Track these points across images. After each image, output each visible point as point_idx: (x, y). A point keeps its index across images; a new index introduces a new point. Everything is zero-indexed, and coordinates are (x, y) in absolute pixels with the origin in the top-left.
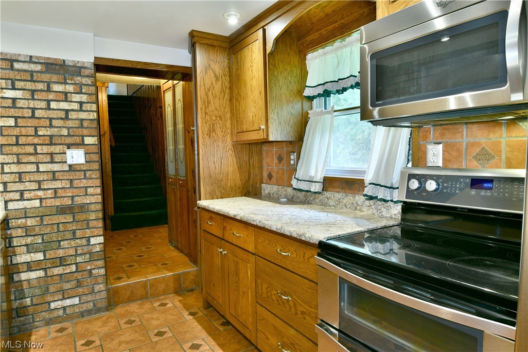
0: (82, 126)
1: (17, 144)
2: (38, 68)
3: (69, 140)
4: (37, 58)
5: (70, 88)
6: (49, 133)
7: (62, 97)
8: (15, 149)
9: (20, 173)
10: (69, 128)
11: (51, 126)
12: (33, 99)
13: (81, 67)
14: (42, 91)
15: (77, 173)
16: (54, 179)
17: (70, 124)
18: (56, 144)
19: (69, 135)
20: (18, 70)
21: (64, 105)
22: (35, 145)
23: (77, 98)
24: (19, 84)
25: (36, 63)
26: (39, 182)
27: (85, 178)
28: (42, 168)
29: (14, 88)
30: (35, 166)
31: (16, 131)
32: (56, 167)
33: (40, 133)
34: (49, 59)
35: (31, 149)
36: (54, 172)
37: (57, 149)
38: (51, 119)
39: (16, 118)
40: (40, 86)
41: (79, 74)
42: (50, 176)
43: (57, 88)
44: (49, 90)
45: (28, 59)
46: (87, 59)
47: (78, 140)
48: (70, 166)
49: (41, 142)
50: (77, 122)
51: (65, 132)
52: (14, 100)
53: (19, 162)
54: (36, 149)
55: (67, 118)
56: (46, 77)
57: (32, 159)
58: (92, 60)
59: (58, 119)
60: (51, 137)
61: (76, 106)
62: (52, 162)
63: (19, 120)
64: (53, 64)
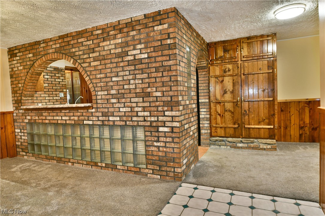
0: (63, 86)
1: (48, 91)
2: (52, 69)
3: (60, 90)
4: (52, 66)
5: (60, 75)
6: (55, 88)
7: (58, 78)
8: (48, 93)
9: (49, 100)
10: (60, 87)
11: (56, 86)
12: (52, 78)
13: (62, 69)
14: (54, 76)
15: (62, 100)
16: (57, 102)
17: (60, 85)
18: (57, 91)
19: (60, 89)
20: (48, 70)
21: (59, 80)
22: (52, 91)
23: (61, 78)
24: (49, 74)
25: (52, 68)
26: (54, 102)
27: (64, 101)
28: (54, 98)
29: (47, 75)
30: (52, 97)
31: (48, 88)
32: (57, 98)
33: (54, 88)
34: (55, 67)
35: (51, 93)
36: (57, 99)
37: (57, 93)
38: (56, 84)
39: (48, 84)
40: (53, 75)
41: (62, 71)
42: (56, 100)
43: (57, 75)
44: (55, 76)
45: (50, 67)
46: (63, 67)
47: (62, 90)
48: (60, 98)
49: (54, 91)
50: (62, 85)
51: (59, 88)
52: (47, 78)
53: (49, 97)
54: (52, 93)
55: (59, 84)
56: (54, 72)
57: (52, 95)
58: (64, 67)
59: (57, 84)
60: (56, 89)
61: (61, 80)
62: (56, 97)
63: (49, 84)
64: (56, 68)
